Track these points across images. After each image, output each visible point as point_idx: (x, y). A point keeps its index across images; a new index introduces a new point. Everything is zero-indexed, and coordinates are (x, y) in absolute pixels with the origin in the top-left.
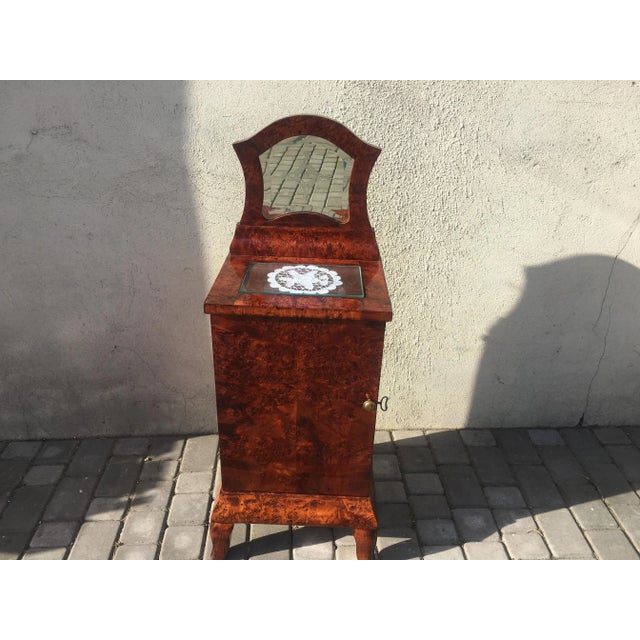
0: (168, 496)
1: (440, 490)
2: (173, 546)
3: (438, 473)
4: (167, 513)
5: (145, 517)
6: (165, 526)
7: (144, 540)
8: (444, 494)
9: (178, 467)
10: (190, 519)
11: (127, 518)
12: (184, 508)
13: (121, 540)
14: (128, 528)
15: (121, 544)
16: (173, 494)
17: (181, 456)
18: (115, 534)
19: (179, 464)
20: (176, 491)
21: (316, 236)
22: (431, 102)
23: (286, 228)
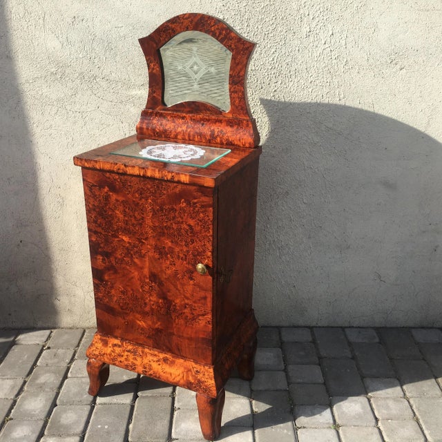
0: (61, 379)
1: (321, 380)
2: (59, 421)
3: (320, 365)
4: (58, 394)
5: (37, 396)
6: (54, 405)
7: (32, 416)
8: (325, 384)
9: (74, 355)
10: (78, 399)
11: (20, 397)
12: (74, 390)
13: (11, 416)
14: (20, 405)
15: (11, 419)
16: (65, 377)
17: (78, 346)
18: (6, 410)
19: (75, 352)
20: (69, 375)
21: (203, 121)
22: (302, 11)
23: (179, 114)
